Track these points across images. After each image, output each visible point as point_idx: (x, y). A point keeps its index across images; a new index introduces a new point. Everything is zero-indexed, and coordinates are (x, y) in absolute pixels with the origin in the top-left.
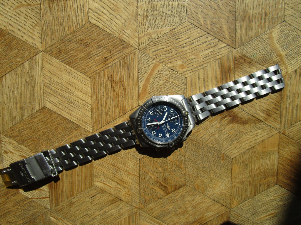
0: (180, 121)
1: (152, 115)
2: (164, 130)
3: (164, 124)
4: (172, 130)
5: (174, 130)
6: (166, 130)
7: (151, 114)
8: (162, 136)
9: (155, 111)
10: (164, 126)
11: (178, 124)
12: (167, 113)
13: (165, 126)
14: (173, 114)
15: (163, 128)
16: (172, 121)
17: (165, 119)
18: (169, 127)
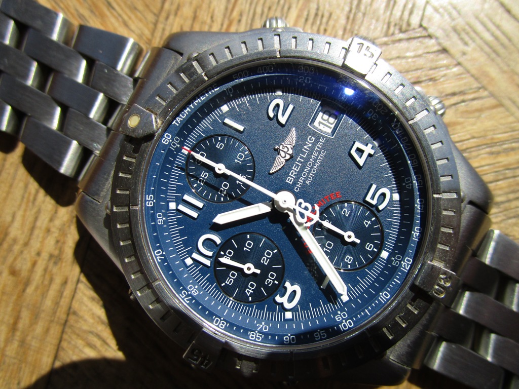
0: (206, 123)
1: (297, 288)
3: (289, 180)
4: (283, 119)
5: (278, 106)
6: (312, 149)
7: (294, 292)
8: (358, 145)
9: (266, 287)
10: (298, 175)
11: (232, 114)
12: (222, 219)
13: (295, 169)
14: (199, 186)
15: (314, 171)
16: (241, 157)
17: (258, 206)
18: (285, 148)
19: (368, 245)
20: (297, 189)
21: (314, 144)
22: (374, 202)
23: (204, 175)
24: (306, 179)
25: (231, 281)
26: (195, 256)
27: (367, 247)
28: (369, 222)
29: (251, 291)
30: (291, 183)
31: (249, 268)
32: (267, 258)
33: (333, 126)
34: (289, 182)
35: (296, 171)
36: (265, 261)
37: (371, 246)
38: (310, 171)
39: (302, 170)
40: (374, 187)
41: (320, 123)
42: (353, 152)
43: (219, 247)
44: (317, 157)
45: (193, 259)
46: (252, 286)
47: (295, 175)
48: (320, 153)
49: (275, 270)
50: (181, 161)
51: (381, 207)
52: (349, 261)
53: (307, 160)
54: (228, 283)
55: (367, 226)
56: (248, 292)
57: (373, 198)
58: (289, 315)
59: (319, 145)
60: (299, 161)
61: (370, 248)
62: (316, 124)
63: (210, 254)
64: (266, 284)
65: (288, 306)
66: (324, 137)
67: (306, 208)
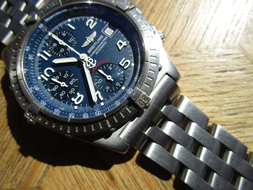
0: (60, 25)
1: (82, 96)
2: (103, 45)
4: (91, 27)
5: (90, 22)
6: (101, 41)
7: (80, 97)
8: (120, 41)
10: (93, 50)
12: (56, 61)
13: (92, 47)
14: (52, 49)
15: (100, 49)
16: (71, 40)
17: (73, 59)
18: (90, 38)
19: (117, 83)
20: (91, 56)
21: (102, 39)
22: (123, 65)
23: (55, 45)
24: (96, 52)
25: (55, 89)
26: (42, 76)
27: (117, 84)
28: (119, 74)
29: (62, 95)
30: (89, 53)
31: (63, 84)
32: (73, 82)
33: (112, 33)
34: (89, 52)
35: (92, 48)
36: (71, 83)
37: (118, 84)
38: (98, 49)
39: (95, 48)
40: (124, 59)
41: (107, 32)
42: (118, 44)
43: (53, 74)
44: (103, 44)
45: (41, 77)
46: (63, 93)
47: (92, 50)
48: (104, 42)
49: (75, 88)
50: (46, 37)
51: (125, 68)
52: (108, 89)
53: (98, 45)
54: (54, 90)
55: (118, 75)
56: (61, 95)
57: (122, 63)
58: (76, 107)
59: (104, 39)
60: (95, 45)
61: (118, 85)
62: (106, 32)
63: (48, 76)
64: (70, 93)
65: (76, 103)
66: (107, 36)
67: (91, 61)
